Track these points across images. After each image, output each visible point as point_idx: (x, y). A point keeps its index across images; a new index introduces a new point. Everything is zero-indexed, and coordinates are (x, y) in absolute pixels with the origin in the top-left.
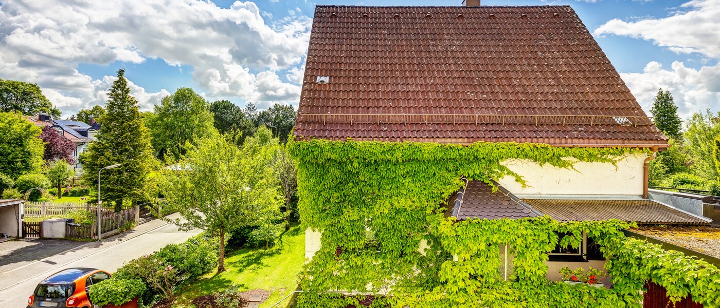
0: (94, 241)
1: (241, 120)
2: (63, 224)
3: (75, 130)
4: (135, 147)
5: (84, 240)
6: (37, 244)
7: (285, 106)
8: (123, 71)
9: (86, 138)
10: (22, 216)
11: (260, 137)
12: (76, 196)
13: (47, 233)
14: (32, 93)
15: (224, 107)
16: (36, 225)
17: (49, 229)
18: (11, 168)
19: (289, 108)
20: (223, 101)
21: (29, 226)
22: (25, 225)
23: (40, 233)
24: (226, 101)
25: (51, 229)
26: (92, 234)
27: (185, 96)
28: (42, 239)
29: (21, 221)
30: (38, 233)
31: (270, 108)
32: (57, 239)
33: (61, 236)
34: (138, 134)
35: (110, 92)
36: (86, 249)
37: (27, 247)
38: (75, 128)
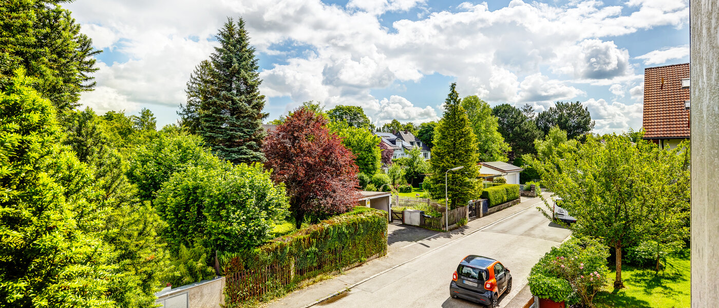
0: (443, 231)
1: (524, 123)
2: (418, 214)
3: (388, 140)
4: (467, 151)
5: (435, 229)
6: (404, 228)
7: (570, 104)
8: (455, 84)
9: (395, 145)
10: (391, 205)
11: (553, 139)
12: (403, 192)
13: (407, 221)
14: (359, 113)
15: (505, 111)
16: (400, 213)
17: (408, 217)
18: (367, 169)
19: (575, 106)
20: (503, 104)
21: (395, 213)
22: (393, 213)
23: (402, 220)
24: (507, 105)
25: (410, 218)
26: (441, 225)
27: (472, 103)
28: (404, 225)
29: (390, 209)
30: (401, 220)
31: (551, 108)
32: (415, 226)
33: (417, 224)
34: (469, 140)
35: (446, 104)
36: (442, 238)
37: (400, 230)
38: (387, 138)
